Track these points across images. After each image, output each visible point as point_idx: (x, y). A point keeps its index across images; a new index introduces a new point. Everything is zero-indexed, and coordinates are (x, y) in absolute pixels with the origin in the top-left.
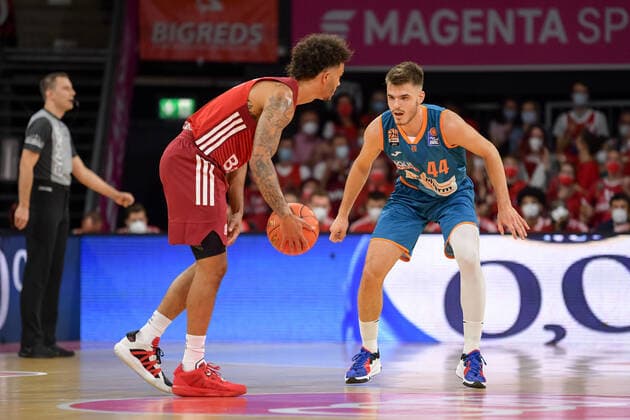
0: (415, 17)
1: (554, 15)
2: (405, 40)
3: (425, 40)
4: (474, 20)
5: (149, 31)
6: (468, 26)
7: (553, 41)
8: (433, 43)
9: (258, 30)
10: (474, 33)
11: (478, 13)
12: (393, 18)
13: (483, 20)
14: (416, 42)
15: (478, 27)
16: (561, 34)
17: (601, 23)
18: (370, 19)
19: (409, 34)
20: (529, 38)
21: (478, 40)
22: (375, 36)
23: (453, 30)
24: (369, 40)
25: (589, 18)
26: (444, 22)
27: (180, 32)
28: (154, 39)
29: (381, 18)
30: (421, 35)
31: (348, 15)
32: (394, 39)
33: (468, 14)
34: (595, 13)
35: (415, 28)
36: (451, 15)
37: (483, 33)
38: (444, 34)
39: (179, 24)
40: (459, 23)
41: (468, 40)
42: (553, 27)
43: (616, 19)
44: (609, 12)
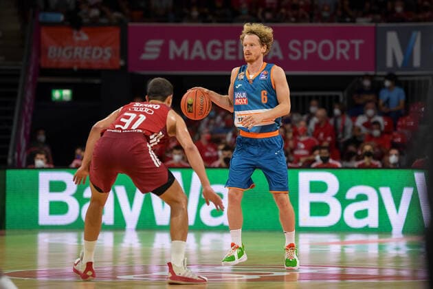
0: (198, 44)
2: (192, 57)
3: (203, 57)
4: (231, 46)
5: (47, 51)
6: (228, 50)
7: (275, 58)
8: (208, 59)
9: (110, 51)
10: (231, 54)
11: (233, 42)
12: (185, 45)
13: (236, 46)
14: (198, 58)
15: (233, 50)
16: (279, 54)
17: (301, 48)
18: (173, 45)
19: (194, 54)
21: (233, 58)
22: (175, 54)
23: (219, 52)
24: (172, 56)
25: (295, 46)
26: (214, 47)
27: (64, 54)
28: (49, 56)
29: (179, 45)
30: (202, 54)
31: (160, 42)
32: (186, 57)
33: (228, 43)
34: (298, 43)
35: (198, 50)
36: (218, 43)
37: (236, 54)
38: (214, 53)
39: (63, 47)
40: (223, 48)
41: (228, 57)
42: (275, 50)
43: (310, 46)
44: (306, 42)
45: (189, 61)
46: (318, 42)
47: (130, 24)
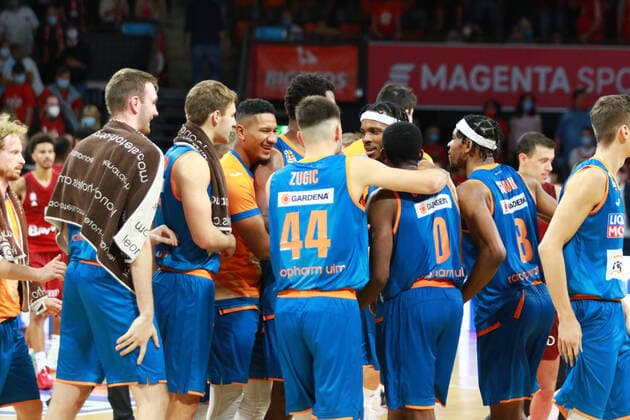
0: (459, 70)
1: (560, 72)
2: (452, 86)
3: (466, 87)
4: (502, 74)
5: (263, 77)
6: (498, 78)
7: (560, 91)
8: (471, 91)
9: (345, 78)
10: (502, 83)
11: (505, 69)
12: (442, 71)
13: (509, 74)
14: (458, 89)
15: (505, 79)
16: (565, 86)
17: (594, 78)
18: (426, 71)
19: (453, 84)
20: (542, 87)
21: (504, 89)
22: (429, 84)
23: (486, 81)
24: (424, 86)
25: (586, 75)
26: (480, 75)
27: (286, 79)
28: (268, 82)
29: (434, 71)
30: (463, 83)
31: (409, 67)
32: (443, 86)
33: (498, 69)
34: (590, 71)
35: (459, 78)
36: (485, 69)
37: (508, 83)
38: (479, 83)
39: (284, 73)
40: (491, 75)
41: (498, 88)
42: (560, 80)
43: (606, 76)
44: (601, 71)
45: (447, 93)
46: (616, 71)
47: (372, 44)
